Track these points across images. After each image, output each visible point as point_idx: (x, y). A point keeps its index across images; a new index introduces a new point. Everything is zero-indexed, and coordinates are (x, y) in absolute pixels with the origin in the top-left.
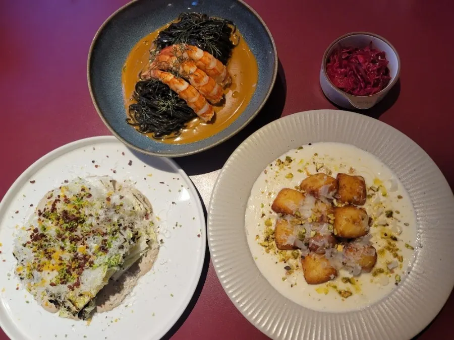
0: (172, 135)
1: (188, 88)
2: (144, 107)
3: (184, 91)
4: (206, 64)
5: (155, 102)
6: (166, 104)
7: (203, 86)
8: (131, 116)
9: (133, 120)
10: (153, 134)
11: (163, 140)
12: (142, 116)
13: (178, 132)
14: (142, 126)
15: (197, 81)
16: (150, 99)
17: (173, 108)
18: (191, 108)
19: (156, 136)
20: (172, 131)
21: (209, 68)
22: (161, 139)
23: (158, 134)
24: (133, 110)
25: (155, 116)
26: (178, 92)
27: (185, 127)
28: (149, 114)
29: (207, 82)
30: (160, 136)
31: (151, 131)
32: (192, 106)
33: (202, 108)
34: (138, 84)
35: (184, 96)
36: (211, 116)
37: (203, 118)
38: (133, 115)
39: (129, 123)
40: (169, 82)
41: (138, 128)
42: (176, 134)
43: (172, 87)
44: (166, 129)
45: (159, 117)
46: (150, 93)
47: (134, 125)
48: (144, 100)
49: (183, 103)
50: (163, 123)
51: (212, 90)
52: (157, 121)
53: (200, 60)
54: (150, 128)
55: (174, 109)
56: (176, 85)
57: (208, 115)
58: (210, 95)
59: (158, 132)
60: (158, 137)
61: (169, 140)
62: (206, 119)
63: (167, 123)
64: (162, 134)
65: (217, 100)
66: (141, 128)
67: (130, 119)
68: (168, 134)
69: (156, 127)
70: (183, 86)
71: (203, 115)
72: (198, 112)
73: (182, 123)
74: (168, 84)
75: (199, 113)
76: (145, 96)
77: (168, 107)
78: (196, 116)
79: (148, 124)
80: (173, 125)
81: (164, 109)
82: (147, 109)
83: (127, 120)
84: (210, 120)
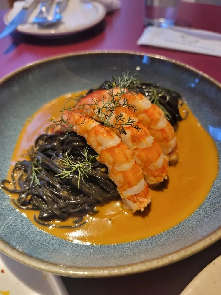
0: (70, 222)
1: (118, 146)
2: (36, 166)
3: (111, 150)
4: (152, 120)
5: (57, 162)
6: (75, 167)
7: (144, 149)
8: (13, 177)
9: (14, 183)
10: (37, 214)
11: (50, 227)
12: (28, 180)
13: (81, 219)
14: (23, 196)
15: (135, 139)
16: (50, 156)
17: (84, 175)
18: (113, 182)
19: (41, 218)
20: (70, 215)
21: (155, 128)
22: (48, 225)
23: (45, 215)
24: (20, 169)
25: (49, 184)
26: (99, 150)
27: (94, 213)
28: (40, 179)
29: (151, 146)
30: (47, 219)
31: (36, 208)
32: (117, 179)
33: (135, 185)
34: (41, 138)
35: (107, 159)
36: (146, 202)
37: (131, 203)
38: (17, 175)
39: (4, 188)
40: (88, 132)
41: (16, 197)
42: (75, 222)
43: (92, 141)
44: (60, 209)
45: (54, 187)
46: (53, 149)
47: (12, 192)
48: (41, 157)
49: (103, 170)
50: (59, 197)
51: (156, 160)
52: (52, 192)
53: (146, 112)
54: (35, 202)
55: (85, 178)
56: (100, 138)
57: (141, 199)
58: (151, 168)
59: (46, 211)
60: (44, 221)
61: (61, 230)
62: (135, 207)
63: (66, 199)
64: (52, 217)
65: (159, 178)
66: (20, 199)
67: (9, 182)
68: (63, 219)
69: (46, 203)
70: (113, 141)
71: (133, 198)
72: (125, 190)
73: (92, 205)
74: (86, 136)
75: (125, 194)
76: (44, 151)
77: (76, 172)
78: (118, 198)
79: (33, 195)
80: (75, 205)
81: (68, 174)
82: (40, 171)
83: (4, 182)
84: (142, 210)
